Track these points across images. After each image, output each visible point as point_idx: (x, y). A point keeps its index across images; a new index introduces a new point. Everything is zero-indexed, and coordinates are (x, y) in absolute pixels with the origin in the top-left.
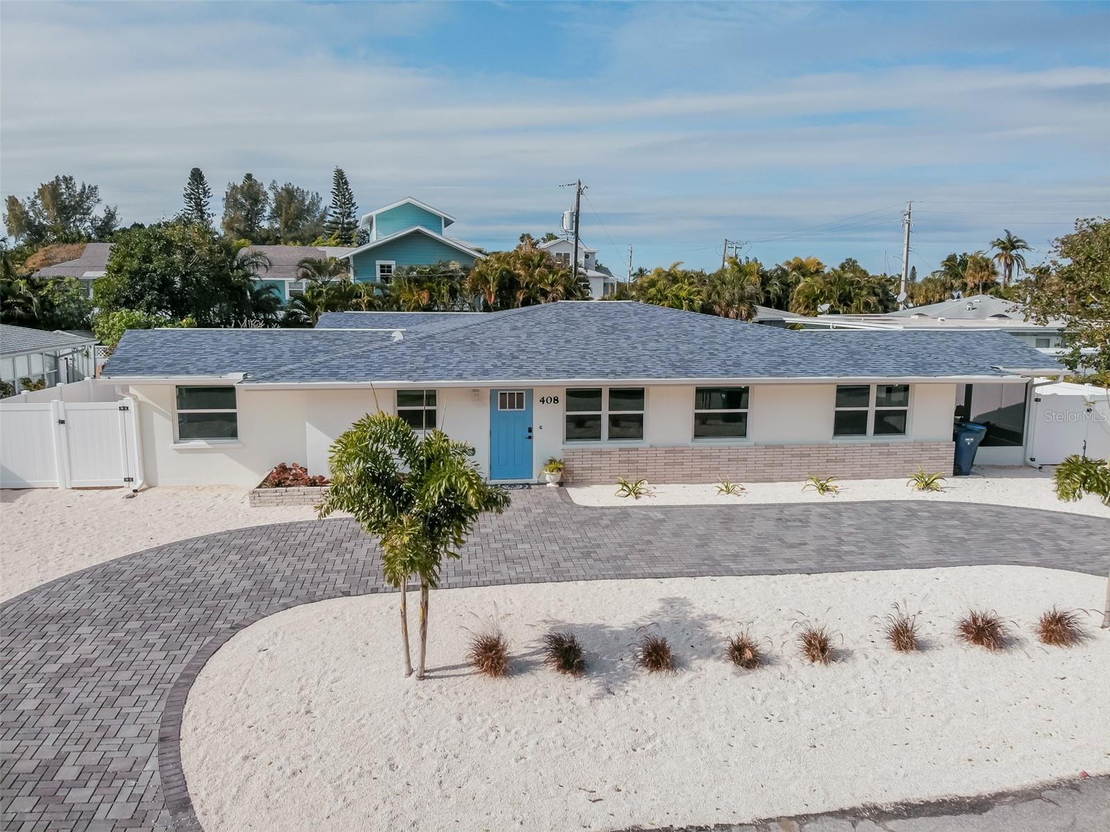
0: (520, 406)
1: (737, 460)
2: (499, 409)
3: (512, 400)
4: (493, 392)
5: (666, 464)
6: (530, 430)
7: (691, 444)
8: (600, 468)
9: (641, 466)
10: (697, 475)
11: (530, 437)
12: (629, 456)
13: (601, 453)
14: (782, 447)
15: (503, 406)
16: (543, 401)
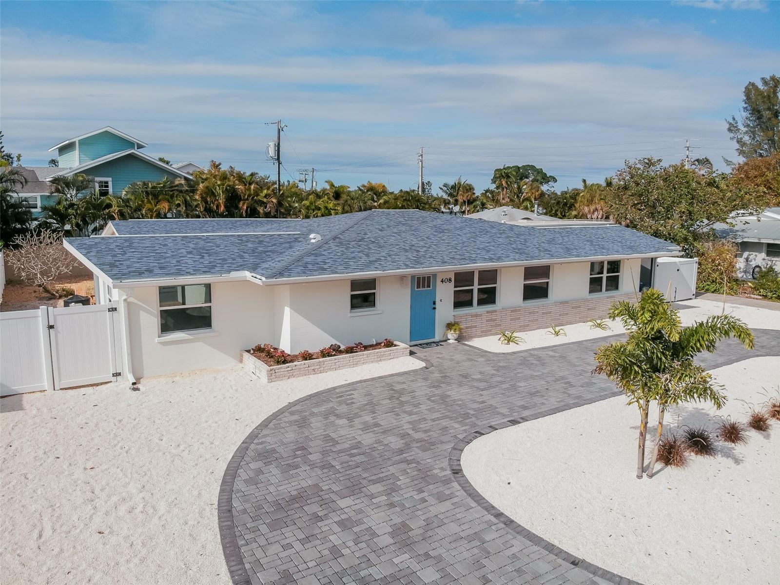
0: (429, 286)
1: (547, 313)
2: (416, 289)
3: (424, 282)
4: (413, 277)
5: (512, 320)
6: (434, 303)
7: (523, 305)
8: (475, 327)
9: (498, 322)
10: (528, 325)
11: (434, 308)
12: (492, 316)
13: (476, 316)
14: (567, 302)
15: (418, 287)
16: (443, 282)
